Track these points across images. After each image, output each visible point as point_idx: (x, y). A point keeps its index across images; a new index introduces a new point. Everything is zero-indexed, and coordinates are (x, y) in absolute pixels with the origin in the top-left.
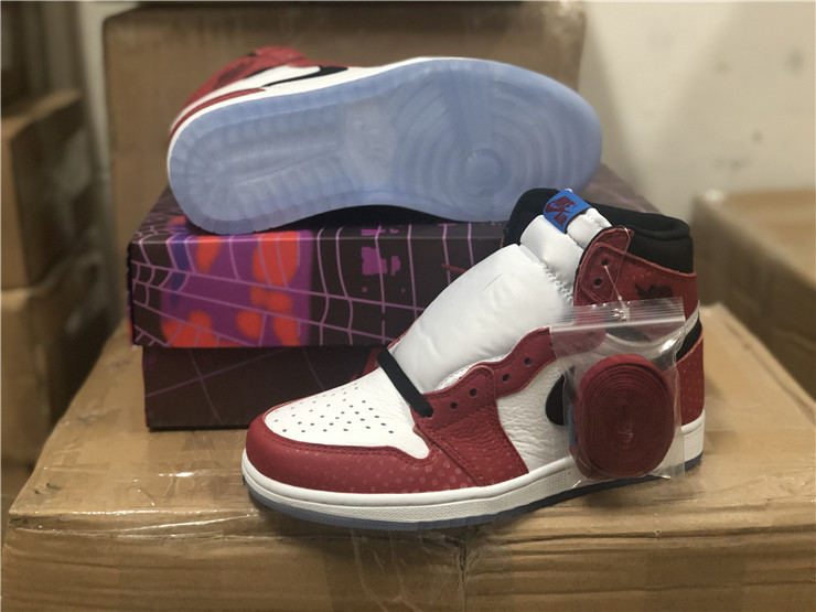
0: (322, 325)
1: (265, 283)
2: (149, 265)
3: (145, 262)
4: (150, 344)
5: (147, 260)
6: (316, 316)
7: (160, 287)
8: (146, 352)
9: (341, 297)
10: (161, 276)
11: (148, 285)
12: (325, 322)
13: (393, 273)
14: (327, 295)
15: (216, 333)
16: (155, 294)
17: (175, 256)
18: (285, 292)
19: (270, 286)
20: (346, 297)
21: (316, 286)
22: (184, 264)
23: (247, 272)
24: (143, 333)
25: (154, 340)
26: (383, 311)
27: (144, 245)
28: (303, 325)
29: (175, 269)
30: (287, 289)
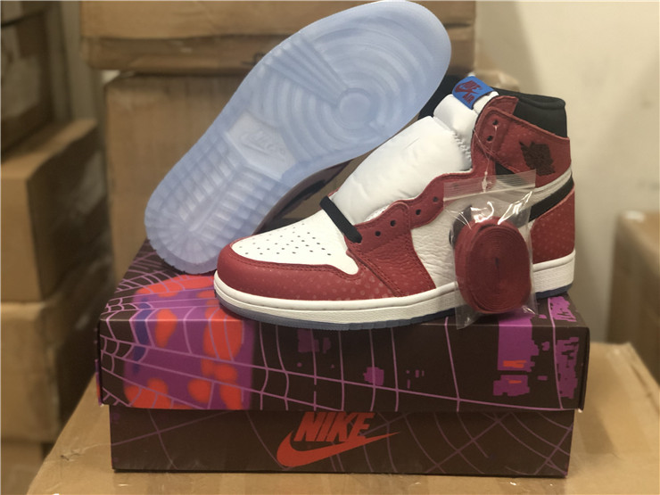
0: (262, 393)
1: (214, 357)
2: (114, 339)
3: (112, 337)
4: (115, 404)
5: (113, 335)
6: (257, 385)
7: (124, 358)
8: (112, 409)
9: (280, 371)
10: (124, 349)
11: (113, 356)
12: (265, 391)
13: (325, 352)
14: (267, 369)
15: (171, 397)
16: (120, 364)
17: (136, 333)
18: (231, 365)
19: (217, 359)
20: (284, 371)
21: (257, 360)
22: (144, 339)
23: (199, 346)
24: (109, 394)
25: (118, 400)
26: (315, 383)
27: (111, 322)
28: (246, 392)
29: (137, 344)
30: (233, 362)
